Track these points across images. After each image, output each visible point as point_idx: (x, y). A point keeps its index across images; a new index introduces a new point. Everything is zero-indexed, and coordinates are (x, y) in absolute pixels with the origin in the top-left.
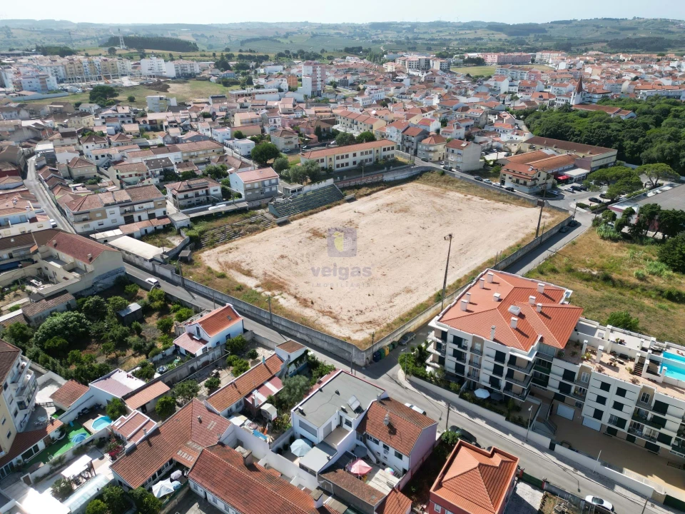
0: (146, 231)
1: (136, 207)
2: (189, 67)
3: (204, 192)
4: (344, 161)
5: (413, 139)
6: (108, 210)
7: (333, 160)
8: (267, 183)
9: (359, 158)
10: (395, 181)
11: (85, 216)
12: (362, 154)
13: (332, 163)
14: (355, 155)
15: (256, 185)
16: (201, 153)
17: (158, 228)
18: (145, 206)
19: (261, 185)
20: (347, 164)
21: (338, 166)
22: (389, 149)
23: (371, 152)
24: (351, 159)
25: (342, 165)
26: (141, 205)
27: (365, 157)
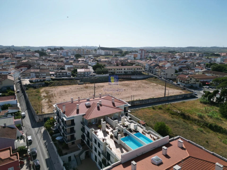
0: (37, 80)
1: (40, 74)
2: (109, 52)
3: (66, 74)
4: (120, 71)
5: (152, 67)
6: (31, 74)
7: (116, 70)
8: (86, 73)
9: (126, 70)
10: (136, 79)
11: (24, 75)
12: (128, 69)
13: (115, 71)
14: (125, 69)
15: (82, 73)
16: (79, 66)
17: (41, 80)
18: (43, 74)
19: (84, 74)
20: (121, 72)
21: (118, 72)
22: (139, 69)
23: (132, 69)
24: (123, 71)
25: (119, 72)
26: (42, 74)
27: (129, 71)
